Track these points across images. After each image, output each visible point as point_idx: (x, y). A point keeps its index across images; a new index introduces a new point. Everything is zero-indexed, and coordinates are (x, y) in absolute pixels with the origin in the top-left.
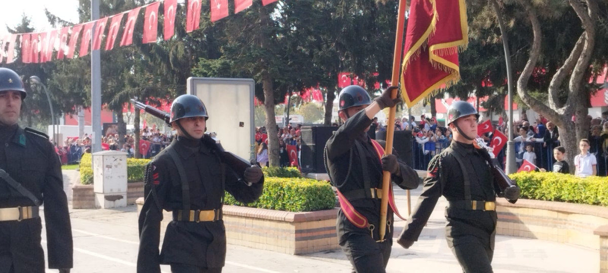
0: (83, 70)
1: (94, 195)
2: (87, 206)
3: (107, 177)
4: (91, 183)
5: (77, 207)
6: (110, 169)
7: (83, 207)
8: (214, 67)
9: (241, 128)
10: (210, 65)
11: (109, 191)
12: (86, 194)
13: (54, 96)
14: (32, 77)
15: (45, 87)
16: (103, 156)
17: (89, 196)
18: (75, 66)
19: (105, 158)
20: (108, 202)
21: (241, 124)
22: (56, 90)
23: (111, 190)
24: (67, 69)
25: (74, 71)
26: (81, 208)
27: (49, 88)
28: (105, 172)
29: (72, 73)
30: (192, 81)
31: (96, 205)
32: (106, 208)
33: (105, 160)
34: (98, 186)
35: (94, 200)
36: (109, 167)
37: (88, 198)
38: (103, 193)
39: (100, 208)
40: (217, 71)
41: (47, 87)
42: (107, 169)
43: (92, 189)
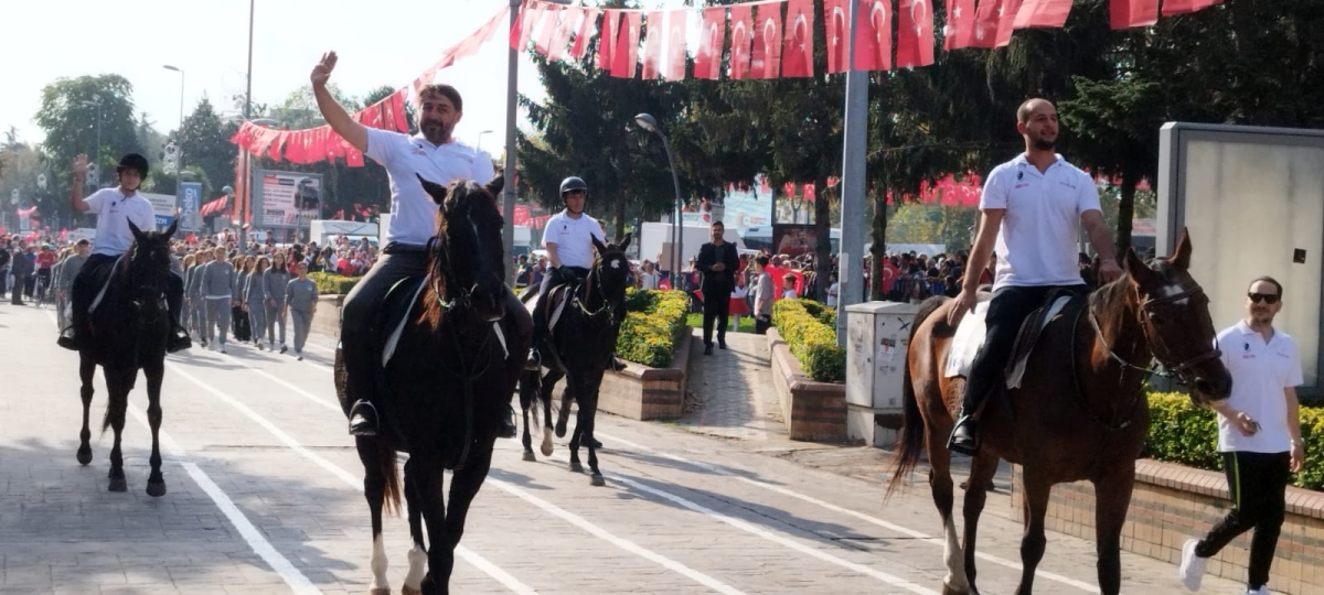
0: (766, 103)
1: (845, 409)
2: (825, 436)
3: (882, 369)
4: (836, 379)
5: (800, 435)
6: (890, 348)
7: (814, 438)
8: (1122, 99)
9: (1298, 265)
10: (1109, 94)
11: (886, 405)
12: (825, 404)
13: (684, 160)
14: (640, 115)
15: (665, 138)
16: (875, 314)
17: (833, 410)
18: (747, 92)
19: (881, 319)
20: (883, 431)
21: (1299, 256)
22: (688, 147)
23: (892, 402)
24: (729, 100)
25: (747, 105)
26: (811, 440)
27: (673, 141)
28: (879, 356)
29: (740, 108)
30: (1176, 132)
31: (850, 435)
32: (875, 446)
33: (879, 324)
34: (857, 389)
35: (843, 422)
36: (888, 343)
37: (827, 415)
38: (872, 407)
39: (862, 443)
40: (1130, 108)
41: (669, 139)
42: (883, 348)
43: (842, 394)
